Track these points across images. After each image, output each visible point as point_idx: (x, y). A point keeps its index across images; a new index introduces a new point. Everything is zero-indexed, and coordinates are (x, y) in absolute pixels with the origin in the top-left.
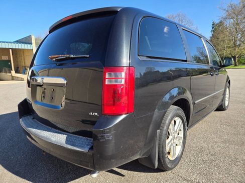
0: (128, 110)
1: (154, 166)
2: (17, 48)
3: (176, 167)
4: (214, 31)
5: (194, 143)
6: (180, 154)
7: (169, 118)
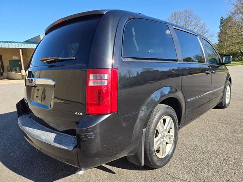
0: (111, 110)
1: (141, 163)
2: (27, 47)
3: (166, 165)
4: (222, 27)
5: (188, 141)
6: (171, 152)
7: (157, 117)
